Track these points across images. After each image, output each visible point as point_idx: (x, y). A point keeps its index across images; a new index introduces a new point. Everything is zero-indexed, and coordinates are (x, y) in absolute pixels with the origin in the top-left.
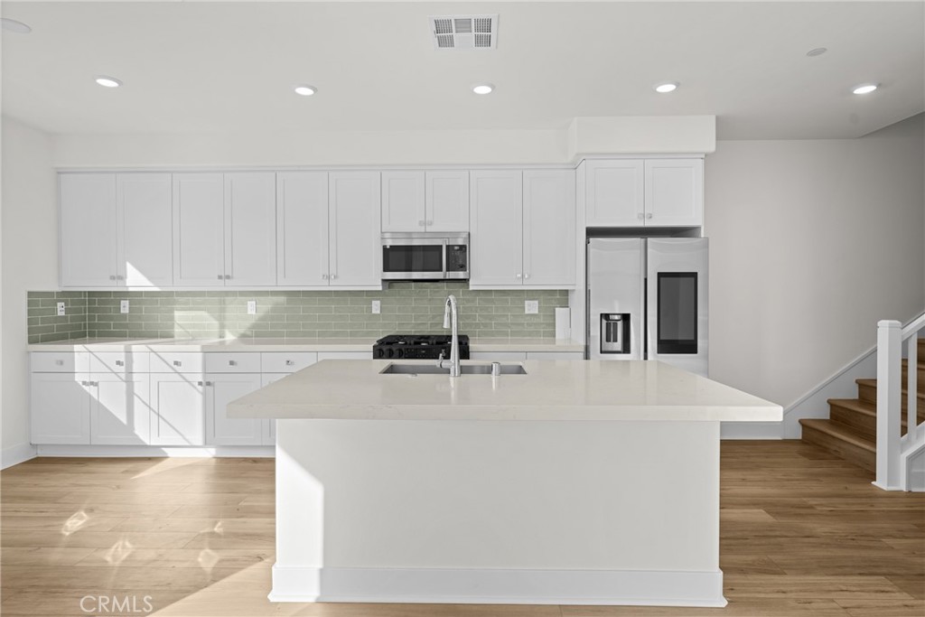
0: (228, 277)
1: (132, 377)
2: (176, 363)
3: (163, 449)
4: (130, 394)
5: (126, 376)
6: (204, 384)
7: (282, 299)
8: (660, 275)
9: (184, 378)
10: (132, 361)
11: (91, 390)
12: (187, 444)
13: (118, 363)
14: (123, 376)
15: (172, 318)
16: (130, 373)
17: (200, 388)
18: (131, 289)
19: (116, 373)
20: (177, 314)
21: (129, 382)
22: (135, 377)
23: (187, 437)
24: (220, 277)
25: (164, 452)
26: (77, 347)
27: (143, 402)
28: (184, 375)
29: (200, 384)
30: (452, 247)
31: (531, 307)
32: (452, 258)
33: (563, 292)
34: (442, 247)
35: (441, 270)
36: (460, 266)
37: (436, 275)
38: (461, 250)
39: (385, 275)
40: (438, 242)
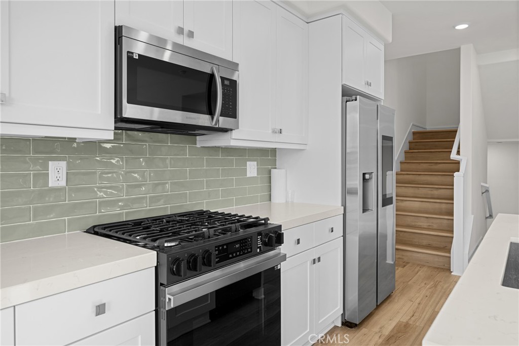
8: (383, 137)
30: (223, 79)
31: (252, 169)
32: (224, 94)
33: (274, 151)
34: (212, 76)
35: (211, 113)
36: (231, 110)
37: (203, 120)
38: (231, 87)
39: (131, 111)
40: (206, 68)
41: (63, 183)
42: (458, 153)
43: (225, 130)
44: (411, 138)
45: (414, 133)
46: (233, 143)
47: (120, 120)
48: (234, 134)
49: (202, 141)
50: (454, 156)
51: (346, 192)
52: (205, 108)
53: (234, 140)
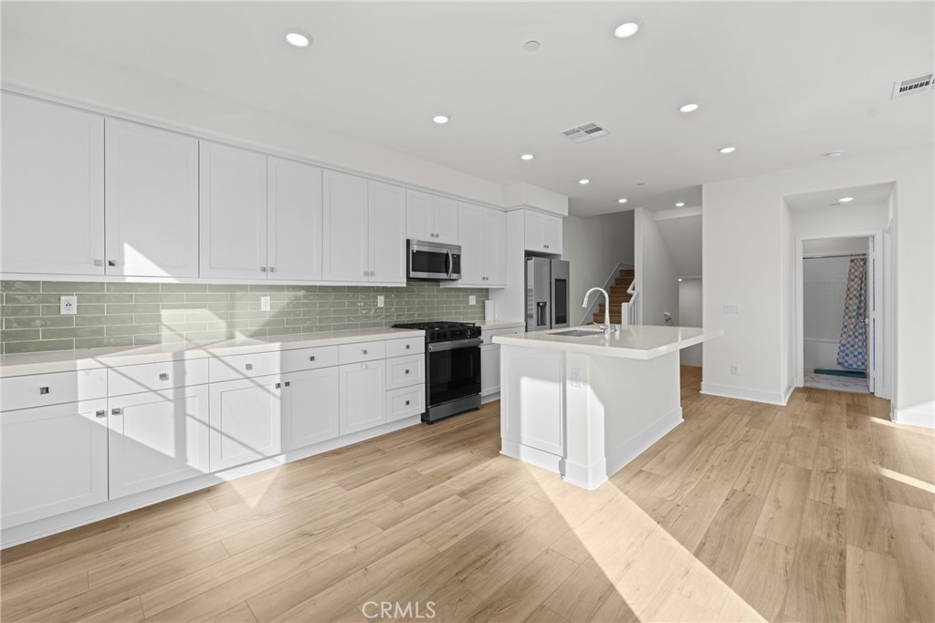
0: (272, 270)
1: (184, 392)
2: (249, 367)
3: (217, 475)
4: (181, 416)
5: (175, 394)
6: (283, 385)
7: (302, 293)
8: (556, 280)
9: (255, 383)
10: (184, 373)
11: (113, 423)
12: (260, 457)
13: (163, 376)
14: (170, 394)
15: (158, 318)
16: (180, 387)
17: (278, 391)
18: (129, 280)
19: (154, 391)
20: (164, 313)
21: (180, 401)
22: (189, 392)
23: (259, 450)
24: (264, 270)
25: (219, 479)
26: (81, 363)
27: (200, 421)
28: (255, 379)
29: (278, 386)
30: (453, 255)
31: (472, 300)
32: (453, 263)
33: (487, 290)
34: (447, 254)
35: (447, 272)
36: (457, 270)
37: (443, 276)
38: (457, 258)
39: (413, 274)
40: (444, 251)
41: (382, 306)
42: (634, 289)
43: (455, 280)
44: (618, 275)
45: (621, 271)
46: (459, 286)
47: (409, 278)
48: (460, 281)
49: (443, 285)
50: (629, 291)
51: (527, 316)
52: (444, 269)
53: (459, 284)
